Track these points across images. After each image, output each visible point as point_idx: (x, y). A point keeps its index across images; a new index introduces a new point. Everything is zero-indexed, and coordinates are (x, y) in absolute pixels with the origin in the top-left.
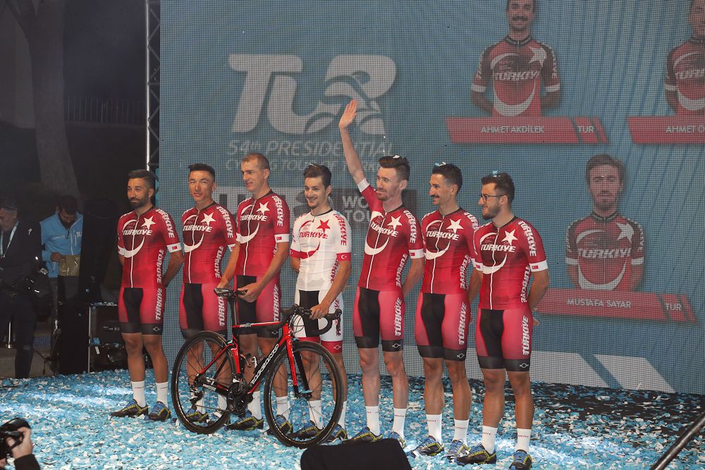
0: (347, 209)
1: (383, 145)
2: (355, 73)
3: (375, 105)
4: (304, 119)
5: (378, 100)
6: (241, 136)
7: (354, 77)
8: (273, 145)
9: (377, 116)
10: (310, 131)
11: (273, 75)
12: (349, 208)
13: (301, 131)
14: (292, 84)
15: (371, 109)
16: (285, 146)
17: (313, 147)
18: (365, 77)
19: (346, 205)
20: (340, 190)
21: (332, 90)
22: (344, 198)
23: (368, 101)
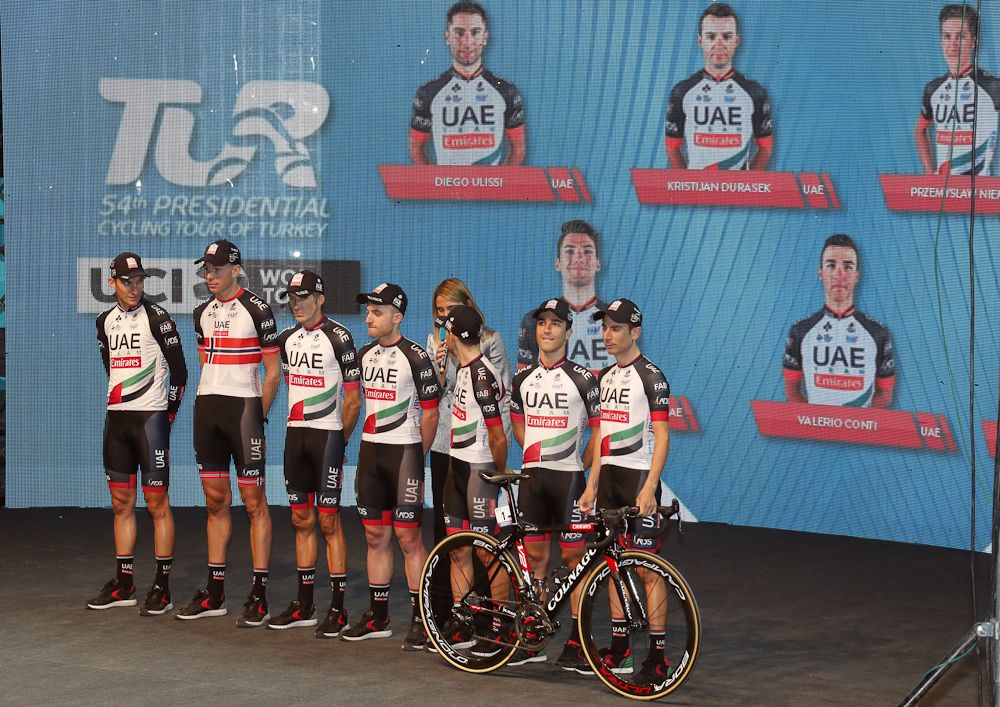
0: (266, 287)
1: (313, 201)
2: (275, 105)
3: (301, 148)
4: (204, 168)
5: (307, 141)
6: (118, 189)
7: (273, 110)
8: (163, 203)
9: (305, 163)
10: (215, 182)
11: (161, 107)
12: (270, 285)
13: (202, 183)
14: (186, 119)
15: (297, 153)
16: (180, 202)
17: (219, 204)
18: (288, 111)
19: (265, 281)
20: (257, 262)
21: (244, 128)
22: (262, 272)
23: (292, 142)
